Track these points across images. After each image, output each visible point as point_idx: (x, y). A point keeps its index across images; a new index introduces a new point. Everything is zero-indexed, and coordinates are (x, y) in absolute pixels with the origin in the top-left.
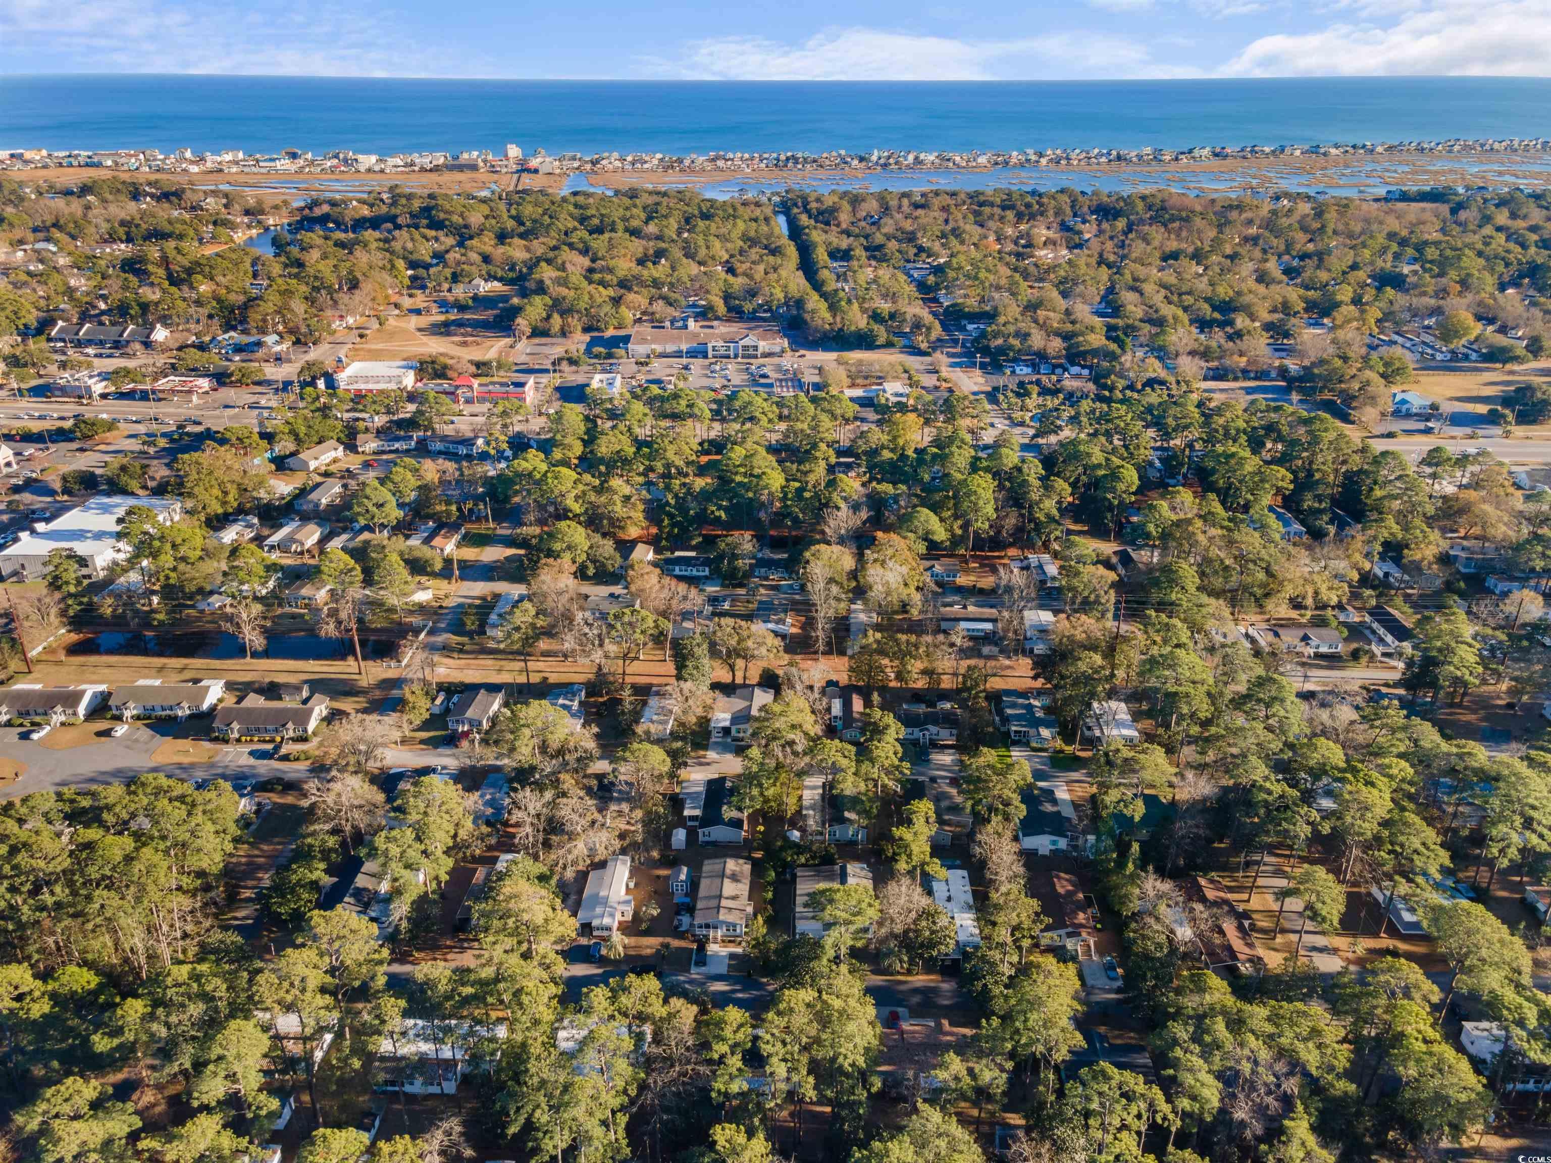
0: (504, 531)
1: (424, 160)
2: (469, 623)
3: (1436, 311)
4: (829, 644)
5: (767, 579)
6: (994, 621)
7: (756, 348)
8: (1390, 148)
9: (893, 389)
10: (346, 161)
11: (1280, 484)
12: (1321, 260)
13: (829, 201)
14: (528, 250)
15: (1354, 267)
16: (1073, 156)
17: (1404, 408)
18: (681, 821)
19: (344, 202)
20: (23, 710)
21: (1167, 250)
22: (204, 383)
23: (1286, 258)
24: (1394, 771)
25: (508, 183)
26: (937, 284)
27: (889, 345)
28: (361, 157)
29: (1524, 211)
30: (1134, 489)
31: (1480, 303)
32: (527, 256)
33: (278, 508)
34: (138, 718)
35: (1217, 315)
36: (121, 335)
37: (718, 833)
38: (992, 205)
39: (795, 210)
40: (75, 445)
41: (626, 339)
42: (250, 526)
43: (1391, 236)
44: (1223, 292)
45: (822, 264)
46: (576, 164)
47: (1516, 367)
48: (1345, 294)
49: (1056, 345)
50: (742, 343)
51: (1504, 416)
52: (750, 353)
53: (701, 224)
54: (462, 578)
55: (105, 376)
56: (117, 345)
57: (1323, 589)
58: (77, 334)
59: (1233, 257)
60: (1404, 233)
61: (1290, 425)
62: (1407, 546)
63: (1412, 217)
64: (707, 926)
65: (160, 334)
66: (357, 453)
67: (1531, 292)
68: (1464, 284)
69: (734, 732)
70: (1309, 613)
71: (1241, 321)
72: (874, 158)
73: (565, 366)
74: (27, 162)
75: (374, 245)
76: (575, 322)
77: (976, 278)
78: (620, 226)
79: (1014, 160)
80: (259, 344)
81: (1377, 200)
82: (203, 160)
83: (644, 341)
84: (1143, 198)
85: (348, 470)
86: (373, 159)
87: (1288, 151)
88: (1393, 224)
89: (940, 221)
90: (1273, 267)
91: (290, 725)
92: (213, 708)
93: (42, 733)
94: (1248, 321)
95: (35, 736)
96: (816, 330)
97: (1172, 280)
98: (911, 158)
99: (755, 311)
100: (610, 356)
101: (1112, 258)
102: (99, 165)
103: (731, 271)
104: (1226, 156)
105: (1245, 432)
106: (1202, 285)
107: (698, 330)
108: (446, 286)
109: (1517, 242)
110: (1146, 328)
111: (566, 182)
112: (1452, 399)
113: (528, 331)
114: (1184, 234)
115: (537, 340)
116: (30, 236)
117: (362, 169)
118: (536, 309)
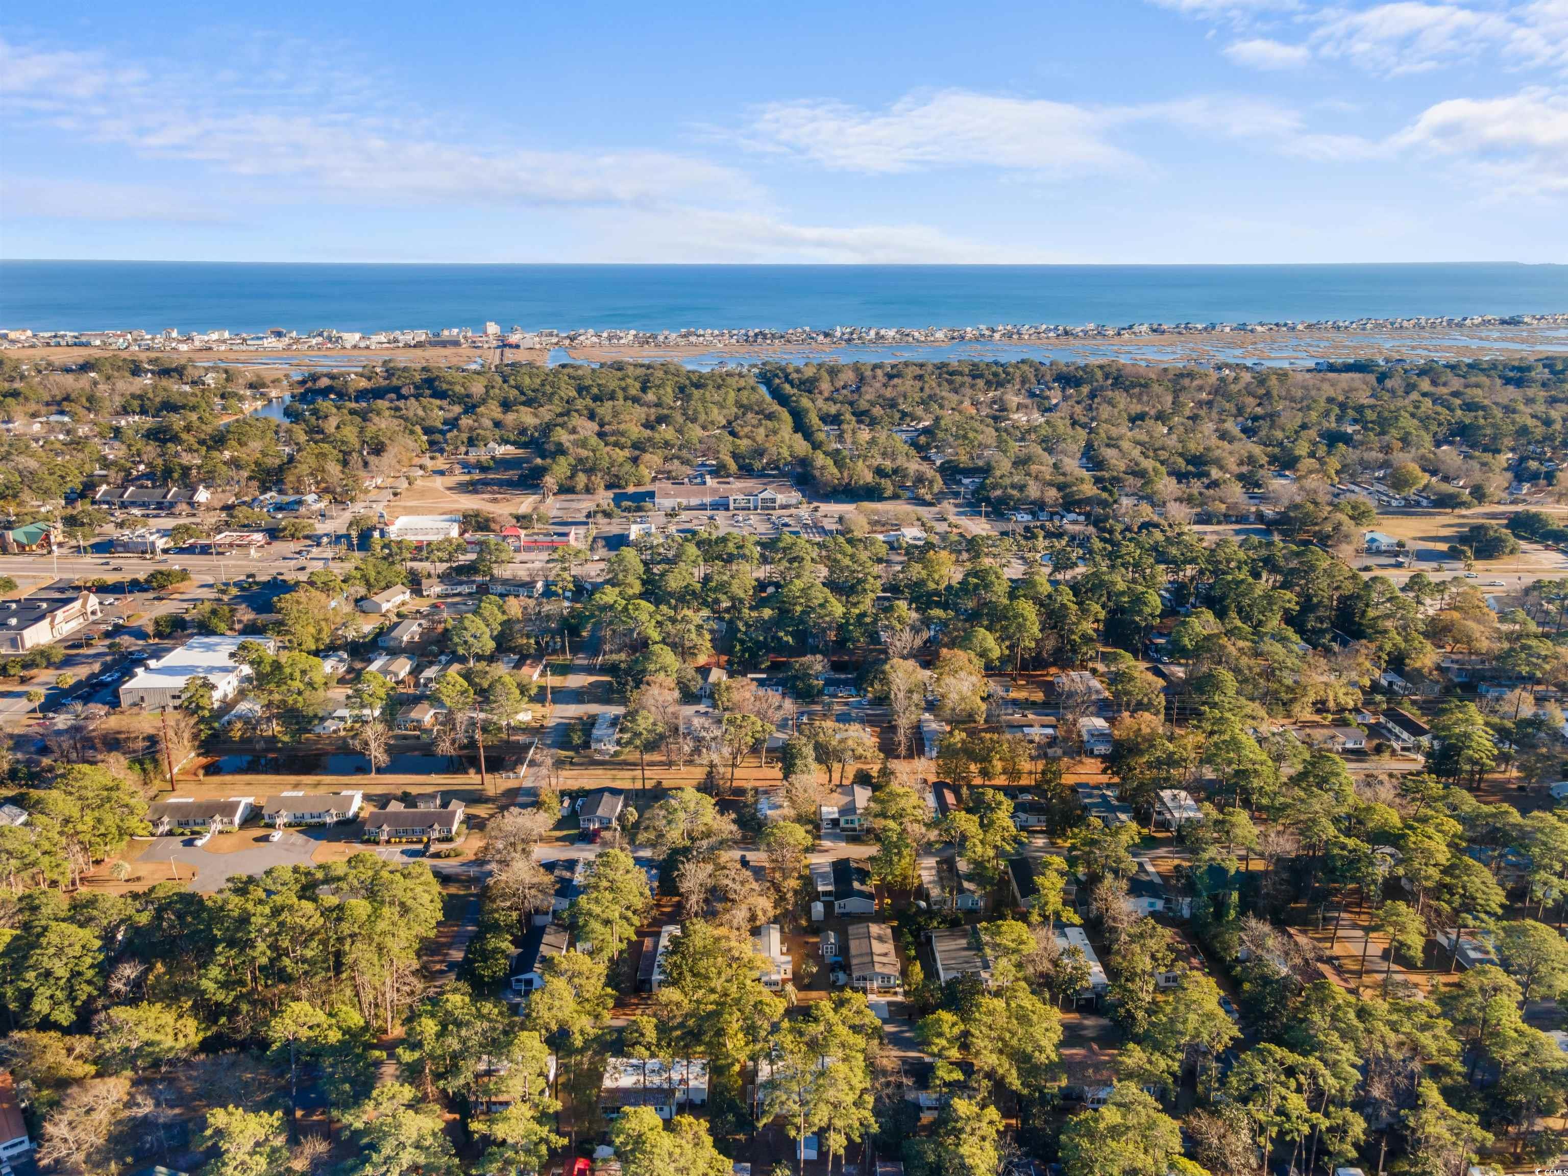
0: (581, 660)
1: (408, 337)
2: (576, 737)
3: (1385, 465)
4: (909, 748)
5: (836, 696)
6: (1054, 727)
7: (773, 501)
8: (1309, 327)
9: (911, 534)
10: (330, 339)
11: (1288, 605)
12: (1273, 421)
13: (809, 372)
14: (536, 416)
15: (1304, 427)
16: (1024, 330)
17: (1374, 546)
18: (817, 896)
19: (342, 375)
20: (183, 820)
21: (1133, 413)
22: (258, 537)
23: (1240, 419)
24: (1445, 828)
25: (494, 358)
26: (928, 444)
27: (895, 497)
28: (346, 336)
29: (1443, 379)
30: (1158, 612)
31: (1423, 457)
32: (537, 421)
33: (364, 644)
34: (290, 825)
35: (1190, 468)
36: (165, 497)
37: (853, 905)
38: (961, 374)
39: (777, 381)
40: (150, 595)
41: (651, 495)
42: (341, 660)
43: (1330, 400)
44: (1194, 447)
45: (815, 427)
46: (555, 340)
47: (1464, 512)
48: (1302, 449)
49: (1052, 494)
50: (761, 496)
51: (1464, 552)
52: (769, 505)
53: (697, 393)
54: (554, 701)
55: (164, 533)
56: (160, 506)
57: (1340, 695)
58: (121, 496)
59: (1194, 418)
60: (1341, 398)
61: (1284, 557)
62: (1408, 656)
63: (1344, 385)
64: (865, 979)
65: (202, 495)
66: (422, 596)
67: (1464, 448)
68: (1405, 441)
69: (842, 823)
70: (1330, 717)
71: (1215, 473)
72: (838, 334)
73: (600, 519)
74: (13, 342)
75: (387, 413)
76: (598, 480)
77: (965, 437)
78: (620, 394)
79: (969, 335)
80: (300, 503)
81: (1309, 371)
82: (190, 339)
83: (667, 495)
84: (1101, 367)
85: (418, 612)
86: (357, 336)
87: (1219, 328)
88: (1328, 391)
89: (917, 389)
90: (1231, 426)
91: (436, 826)
92: (356, 816)
93: (205, 840)
94: (1220, 474)
95: (199, 843)
96: (825, 484)
97: (1144, 437)
98: (872, 333)
99: (764, 469)
100: (639, 509)
101: (1084, 420)
102: (87, 345)
103: (733, 434)
104: (1164, 332)
105: (1246, 563)
106: (1172, 442)
107: (715, 485)
108: (463, 449)
109: (1442, 405)
110: (1130, 480)
111: (548, 356)
112: (1415, 539)
113: (555, 488)
114: (1145, 398)
115: (563, 497)
116: (44, 410)
117: (348, 346)
118: (561, 468)
